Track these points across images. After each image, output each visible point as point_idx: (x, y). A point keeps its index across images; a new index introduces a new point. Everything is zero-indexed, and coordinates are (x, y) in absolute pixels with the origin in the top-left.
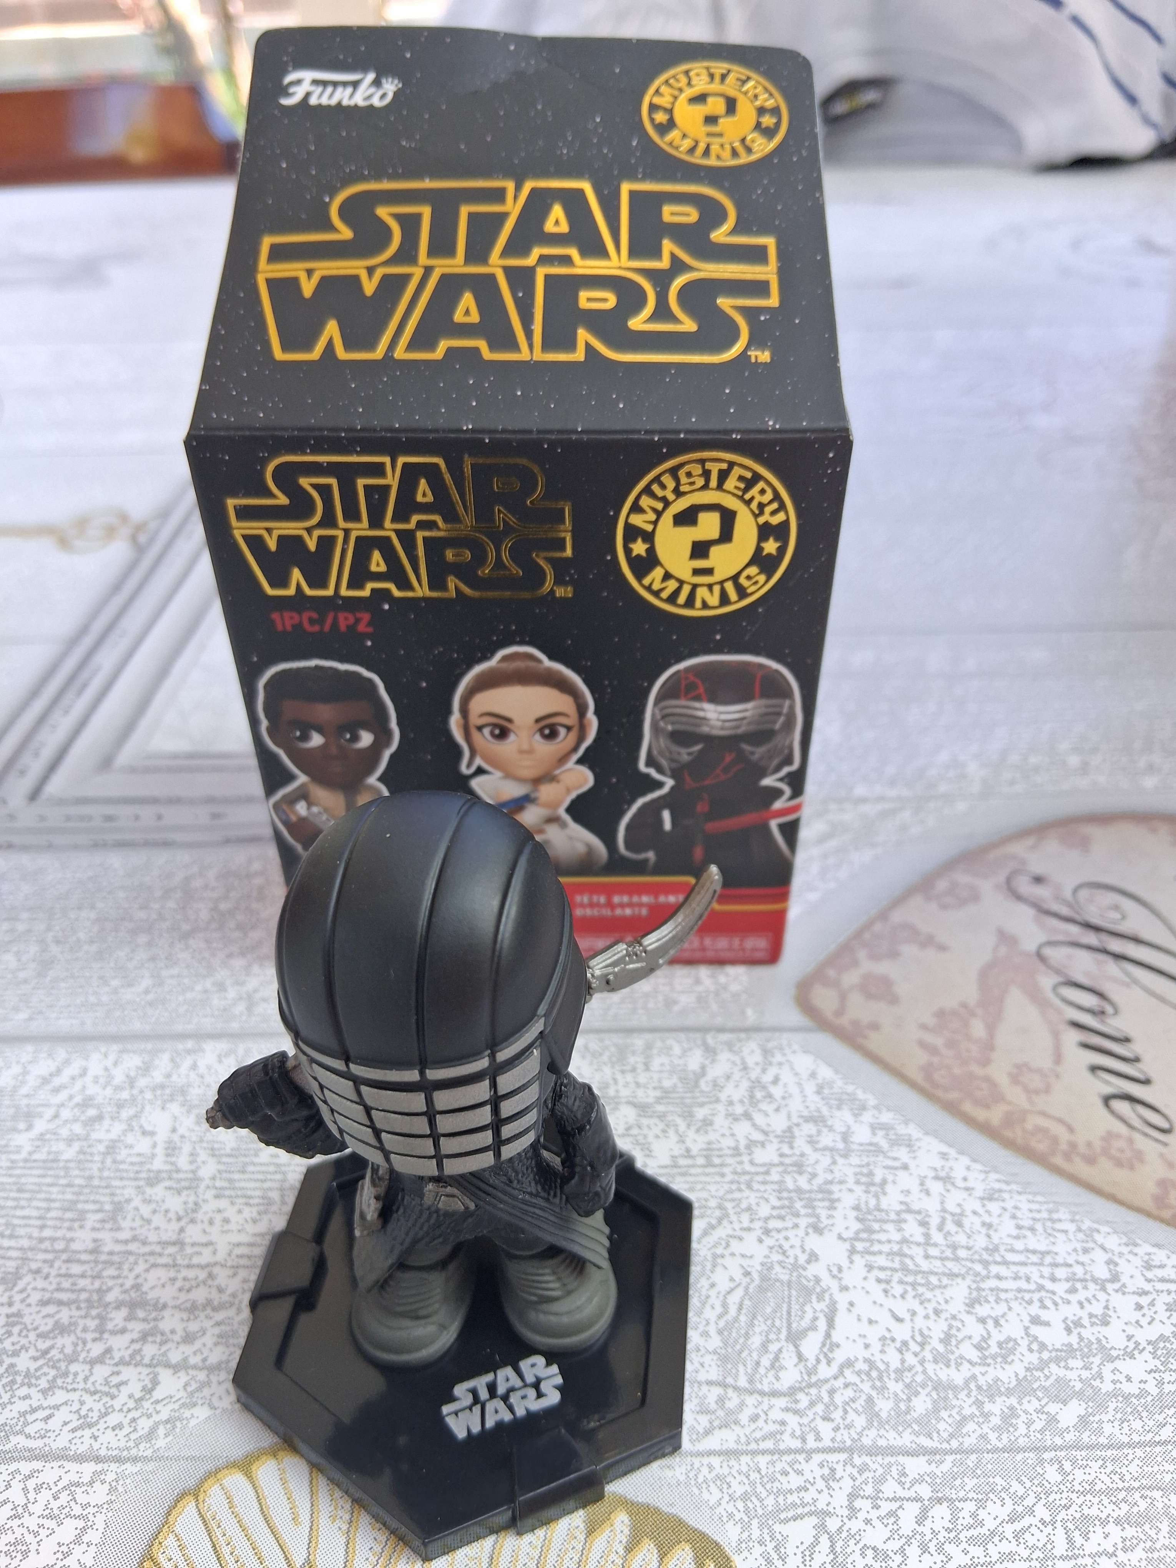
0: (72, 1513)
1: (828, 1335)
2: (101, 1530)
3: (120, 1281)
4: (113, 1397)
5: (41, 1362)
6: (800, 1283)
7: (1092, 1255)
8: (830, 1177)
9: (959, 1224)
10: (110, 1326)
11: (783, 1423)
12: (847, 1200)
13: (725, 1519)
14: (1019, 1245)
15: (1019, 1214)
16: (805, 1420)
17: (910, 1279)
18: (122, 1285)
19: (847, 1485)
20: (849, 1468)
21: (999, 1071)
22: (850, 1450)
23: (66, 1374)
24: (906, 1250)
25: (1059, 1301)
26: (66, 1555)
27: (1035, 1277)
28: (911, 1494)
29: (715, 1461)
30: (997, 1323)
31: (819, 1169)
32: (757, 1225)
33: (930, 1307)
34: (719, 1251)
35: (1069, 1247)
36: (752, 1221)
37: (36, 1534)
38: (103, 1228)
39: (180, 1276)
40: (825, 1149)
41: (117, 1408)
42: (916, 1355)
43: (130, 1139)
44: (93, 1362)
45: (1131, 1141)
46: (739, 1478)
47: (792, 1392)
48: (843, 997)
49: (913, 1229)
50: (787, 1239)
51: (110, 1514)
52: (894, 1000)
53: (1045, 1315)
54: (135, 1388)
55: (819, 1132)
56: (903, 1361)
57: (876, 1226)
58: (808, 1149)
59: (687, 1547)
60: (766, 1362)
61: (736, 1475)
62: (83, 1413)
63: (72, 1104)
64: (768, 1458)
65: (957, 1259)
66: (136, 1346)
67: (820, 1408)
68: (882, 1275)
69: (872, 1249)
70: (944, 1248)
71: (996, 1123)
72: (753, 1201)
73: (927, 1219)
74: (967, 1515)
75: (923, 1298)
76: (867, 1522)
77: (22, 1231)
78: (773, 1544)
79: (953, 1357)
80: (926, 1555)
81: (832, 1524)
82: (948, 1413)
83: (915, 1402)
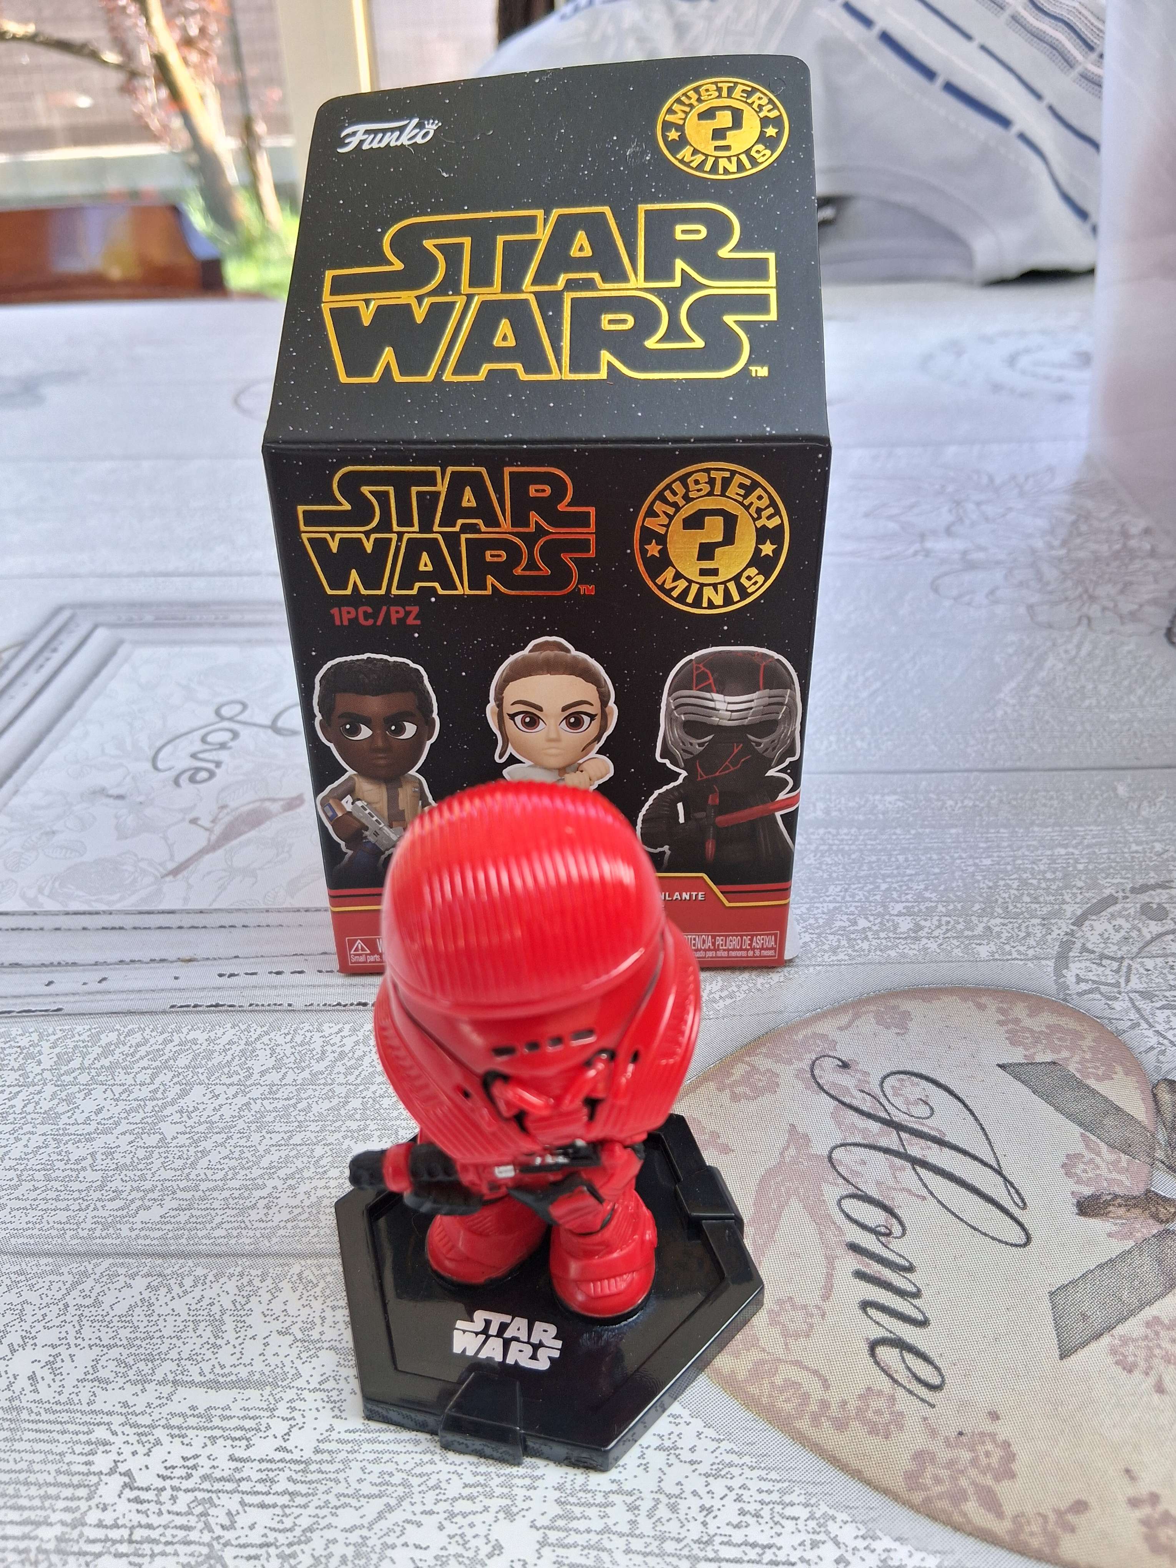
7: (822, 1550)
9: (673, 1508)
14: (738, 1536)
15: (746, 1495)
24: (606, 1544)
32: (442, 1506)
34: (389, 1540)
35: (799, 1538)
36: (437, 1502)
45: (892, 1399)
49: (619, 1516)
50: (472, 1525)
69: (566, 1541)
70: (648, 1540)
71: (742, 1375)
72: (443, 1476)
73: (637, 1503)
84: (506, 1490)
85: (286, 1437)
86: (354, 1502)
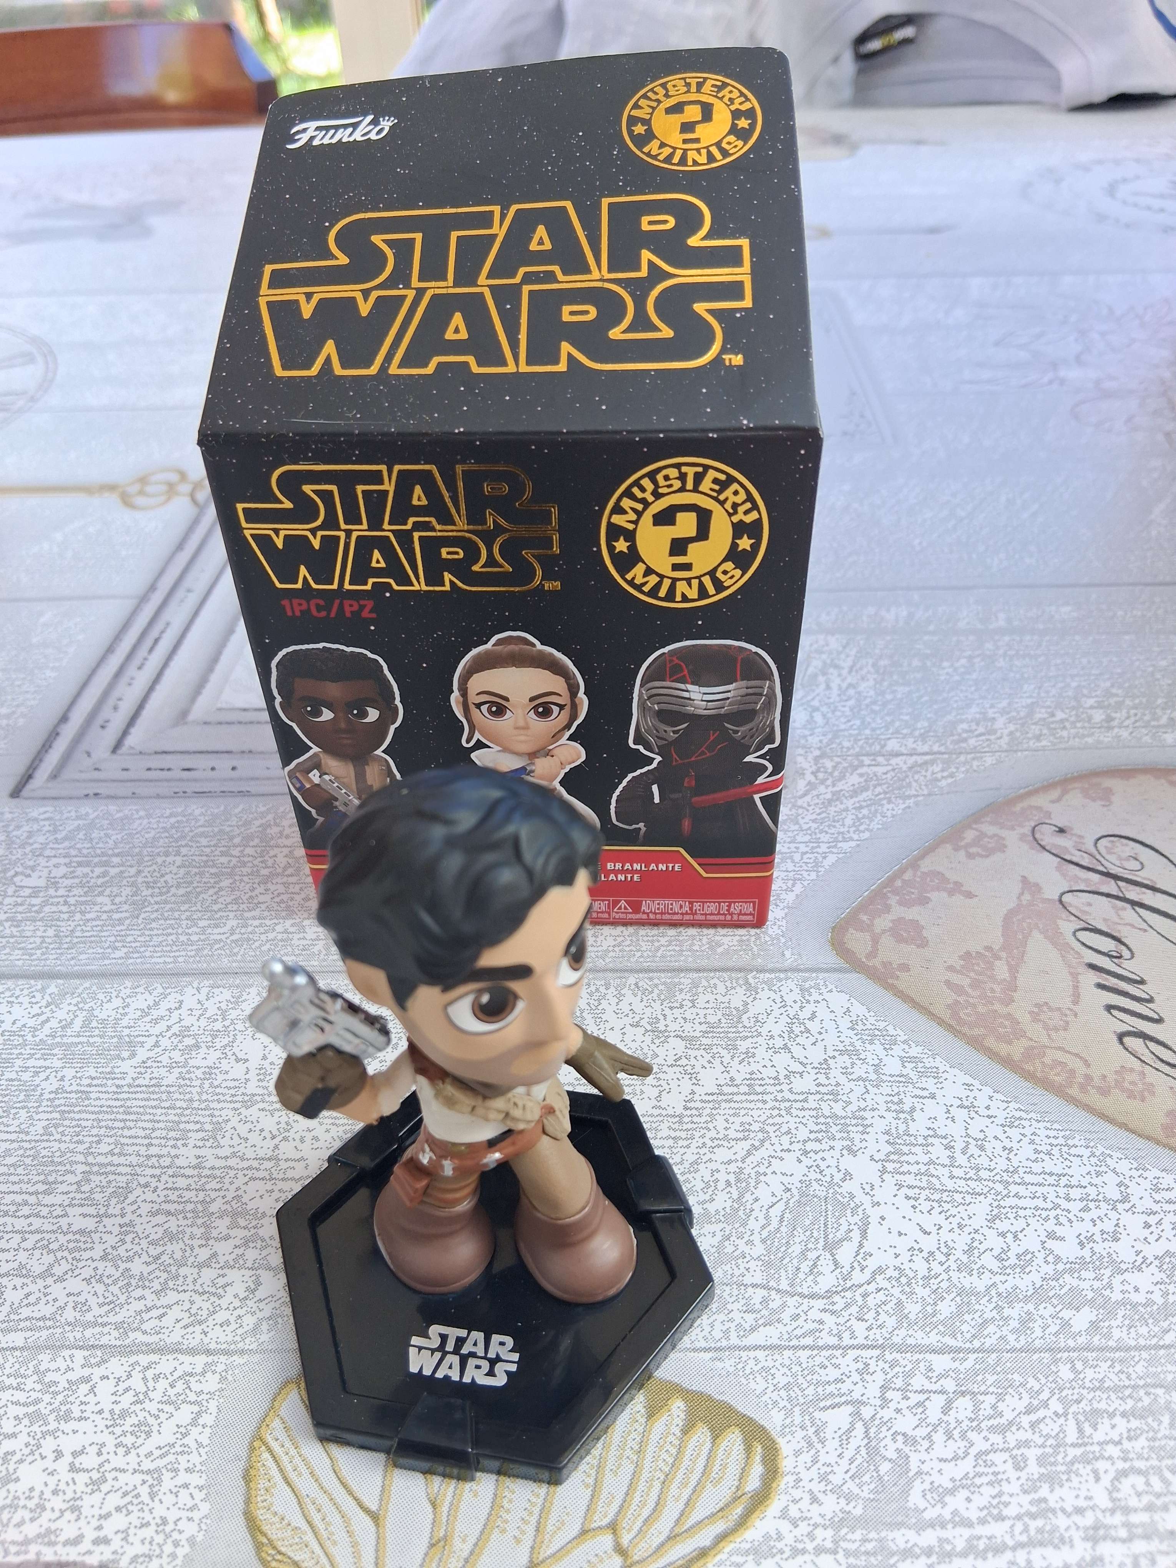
0: (188, 1400)
1: (861, 1245)
2: (214, 1414)
3: (222, 1193)
4: (220, 1297)
5: (154, 1266)
6: (836, 1199)
7: (1105, 1178)
8: (863, 1104)
9: (982, 1148)
10: (214, 1233)
11: (821, 1322)
12: (880, 1125)
13: (770, 1407)
14: (1037, 1167)
15: (1037, 1140)
16: (841, 1320)
17: (936, 1196)
18: (223, 1197)
19: (879, 1378)
20: (880, 1363)
21: (1021, 1010)
22: (882, 1347)
23: (177, 1277)
24: (933, 1170)
25: (1074, 1219)
26: (185, 1435)
27: (1051, 1197)
28: (937, 1387)
29: (760, 1354)
30: (1015, 1237)
31: (853, 1097)
32: (796, 1147)
33: (955, 1221)
34: (762, 1169)
35: (1086, 1169)
36: (791, 1143)
37: (157, 1417)
38: (204, 1146)
39: (276, 1188)
40: (860, 1079)
41: (224, 1307)
42: (941, 1264)
43: (224, 1065)
44: (200, 1266)
45: (1143, 1074)
46: (784, 1370)
47: (829, 1294)
48: (875, 941)
49: (939, 1152)
50: (823, 1159)
51: (221, 1400)
52: (924, 944)
53: (1060, 1231)
54: (239, 1289)
55: (853, 1064)
56: (930, 1269)
57: (905, 1149)
58: (842, 1079)
59: (737, 1431)
60: (805, 1267)
61: (780, 1367)
62: (193, 1311)
63: (169, 1034)
64: (808, 1353)
65: (980, 1179)
66: (239, 1251)
67: (854, 1309)
68: (911, 1193)
69: (901, 1170)
70: (967, 1170)
71: (1017, 1057)
72: (792, 1126)
73: (952, 1144)
74: (988, 1407)
75: (948, 1214)
76: (898, 1411)
77: (130, 1149)
78: (814, 1429)
79: (975, 1267)
80: (951, 1441)
81: (867, 1412)
82: (971, 1316)
83: (941, 1306)
84: (845, 1135)
85: (659, 1098)
86: (725, 1144)
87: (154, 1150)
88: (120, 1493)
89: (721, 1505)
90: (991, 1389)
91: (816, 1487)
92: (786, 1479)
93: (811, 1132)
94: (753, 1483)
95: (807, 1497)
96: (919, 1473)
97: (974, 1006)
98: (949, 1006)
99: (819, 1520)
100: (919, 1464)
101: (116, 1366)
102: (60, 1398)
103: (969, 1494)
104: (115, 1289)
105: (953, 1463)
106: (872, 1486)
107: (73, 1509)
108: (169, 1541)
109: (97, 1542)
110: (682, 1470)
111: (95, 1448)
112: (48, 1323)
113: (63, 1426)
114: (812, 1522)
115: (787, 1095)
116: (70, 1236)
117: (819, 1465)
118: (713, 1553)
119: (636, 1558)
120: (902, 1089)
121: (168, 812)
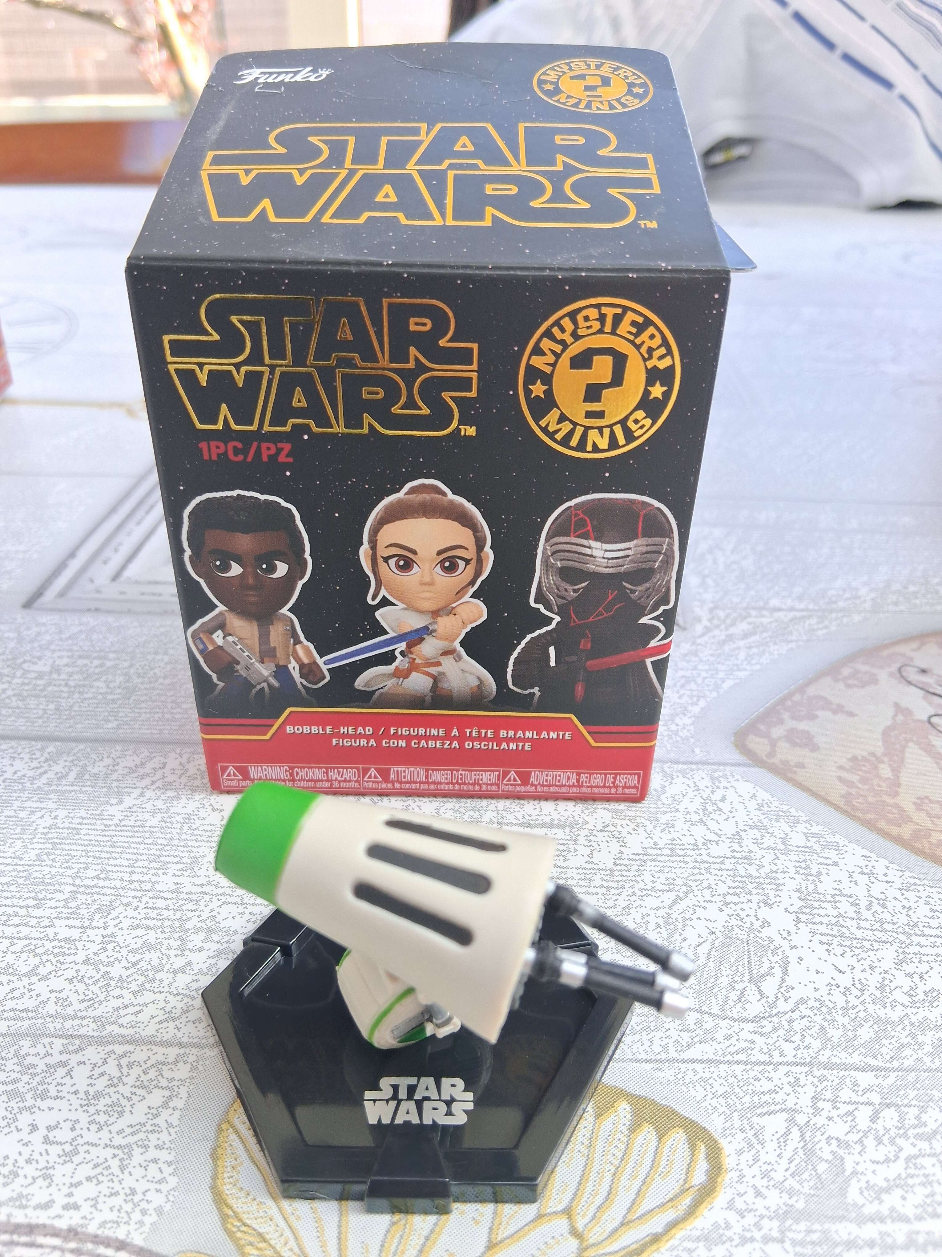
0: (160, 1085)
1: (783, 980)
2: (185, 1098)
3: (197, 913)
5: (132, 971)
6: (757, 942)
8: (774, 868)
9: (884, 906)
10: (190, 945)
11: (752, 1042)
12: (791, 885)
13: (710, 1112)
14: (934, 923)
15: (932, 901)
16: (770, 1041)
17: (848, 943)
18: (199, 917)
19: (810, 1091)
20: (809, 1077)
21: (906, 801)
22: (810, 1064)
23: (154, 980)
24: (842, 922)
26: (155, 1116)
28: (863, 1099)
29: (698, 1067)
30: (922, 978)
31: (765, 862)
32: (717, 899)
33: (866, 963)
34: (688, 915)
37: (129, 1099)
38: (183, 875)
39: (248, 911)
40: (769, 848)
42: (857, 997)
43: (202, 813)
44: (176, 972)
46: (721, 1081)
47: (757, 1019)
48: (773, 744)
49: (846, 908)
50: (743, 910)
51: (191, 1087)
52: (815, 748)
55: (762, 837)
56: (847, 1002)
57: (816, 904)
58: (754, 848)
59: (681, 1131)
60: (733, 996)
61: (717, 1078)
62: (167, 1009)
63: (154, 786)
64: (742, 1067)
65: (884, 931)
66: (212, 961)
68: (824, 939)
69: (814, 920)
70: (873, 923)
71: (906, 837)
72: (713, 883)
73: (857, 902)
74: (913, 1118)
75: (859, 957)
76: (830, 1119)
77: (115, 875)
78: (753, 1132)
79: (889, 1001)
80: (881, 1146)
81: (801, 1119)
82: (888, 1041)
83: (860, 1031)
84: (761, 891)
85: (590, 856)
86: (653, 894)
87: (135, 877)
88: (91, 1165)
89: (670, 1196)
90: (914, 1102)
91: (760, 1183)
92: (730, 1175)
93: (730, 888)
94: (699, 1176)
95: (751, 1192)
96: (855, 1173)
97: (865, 797)
98: (843, 796)
99: (765, 1212)
100: (855, 1165)
101: (92, 1054)
102: (38, 1079)
103: (903, 1193)
104: (95, 989)
105: (885, 1165)
106: (812, 1183)
107: (45, 1177)
108: (137, 1210)
109: (66, 1207)
110: (631, 1164)
111: (69, 1124)
112: (31, 1015)
113: (39, 1103)
114: (758, 1213)
115: (706, 858)
116: (56, 943)
117: (760, 1163)
118: (665, 1238)
119: (591, 1241)
120: (808, 858)
121: (158, 624)
